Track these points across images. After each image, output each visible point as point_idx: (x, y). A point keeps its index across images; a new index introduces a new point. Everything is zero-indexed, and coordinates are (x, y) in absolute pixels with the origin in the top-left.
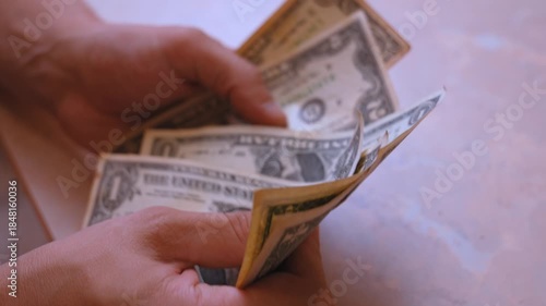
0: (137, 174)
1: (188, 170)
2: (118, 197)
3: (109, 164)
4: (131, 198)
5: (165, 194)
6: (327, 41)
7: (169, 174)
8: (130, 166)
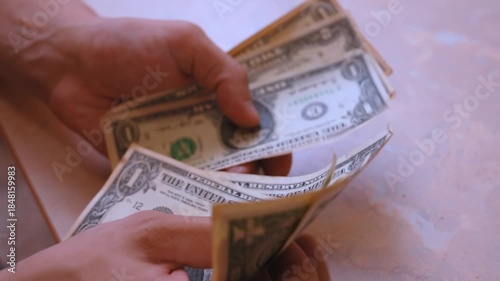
0: (157, 171)
1: (203, 180)
2: (134, 185)
3: (136, 154)
4: (145, 191)
5: (176, 197)
6: (318, 32)
7: (186, 180)
8: (154, 163)
